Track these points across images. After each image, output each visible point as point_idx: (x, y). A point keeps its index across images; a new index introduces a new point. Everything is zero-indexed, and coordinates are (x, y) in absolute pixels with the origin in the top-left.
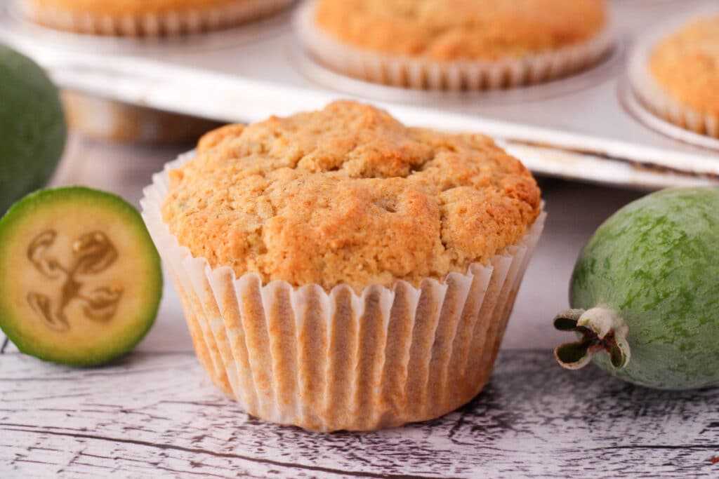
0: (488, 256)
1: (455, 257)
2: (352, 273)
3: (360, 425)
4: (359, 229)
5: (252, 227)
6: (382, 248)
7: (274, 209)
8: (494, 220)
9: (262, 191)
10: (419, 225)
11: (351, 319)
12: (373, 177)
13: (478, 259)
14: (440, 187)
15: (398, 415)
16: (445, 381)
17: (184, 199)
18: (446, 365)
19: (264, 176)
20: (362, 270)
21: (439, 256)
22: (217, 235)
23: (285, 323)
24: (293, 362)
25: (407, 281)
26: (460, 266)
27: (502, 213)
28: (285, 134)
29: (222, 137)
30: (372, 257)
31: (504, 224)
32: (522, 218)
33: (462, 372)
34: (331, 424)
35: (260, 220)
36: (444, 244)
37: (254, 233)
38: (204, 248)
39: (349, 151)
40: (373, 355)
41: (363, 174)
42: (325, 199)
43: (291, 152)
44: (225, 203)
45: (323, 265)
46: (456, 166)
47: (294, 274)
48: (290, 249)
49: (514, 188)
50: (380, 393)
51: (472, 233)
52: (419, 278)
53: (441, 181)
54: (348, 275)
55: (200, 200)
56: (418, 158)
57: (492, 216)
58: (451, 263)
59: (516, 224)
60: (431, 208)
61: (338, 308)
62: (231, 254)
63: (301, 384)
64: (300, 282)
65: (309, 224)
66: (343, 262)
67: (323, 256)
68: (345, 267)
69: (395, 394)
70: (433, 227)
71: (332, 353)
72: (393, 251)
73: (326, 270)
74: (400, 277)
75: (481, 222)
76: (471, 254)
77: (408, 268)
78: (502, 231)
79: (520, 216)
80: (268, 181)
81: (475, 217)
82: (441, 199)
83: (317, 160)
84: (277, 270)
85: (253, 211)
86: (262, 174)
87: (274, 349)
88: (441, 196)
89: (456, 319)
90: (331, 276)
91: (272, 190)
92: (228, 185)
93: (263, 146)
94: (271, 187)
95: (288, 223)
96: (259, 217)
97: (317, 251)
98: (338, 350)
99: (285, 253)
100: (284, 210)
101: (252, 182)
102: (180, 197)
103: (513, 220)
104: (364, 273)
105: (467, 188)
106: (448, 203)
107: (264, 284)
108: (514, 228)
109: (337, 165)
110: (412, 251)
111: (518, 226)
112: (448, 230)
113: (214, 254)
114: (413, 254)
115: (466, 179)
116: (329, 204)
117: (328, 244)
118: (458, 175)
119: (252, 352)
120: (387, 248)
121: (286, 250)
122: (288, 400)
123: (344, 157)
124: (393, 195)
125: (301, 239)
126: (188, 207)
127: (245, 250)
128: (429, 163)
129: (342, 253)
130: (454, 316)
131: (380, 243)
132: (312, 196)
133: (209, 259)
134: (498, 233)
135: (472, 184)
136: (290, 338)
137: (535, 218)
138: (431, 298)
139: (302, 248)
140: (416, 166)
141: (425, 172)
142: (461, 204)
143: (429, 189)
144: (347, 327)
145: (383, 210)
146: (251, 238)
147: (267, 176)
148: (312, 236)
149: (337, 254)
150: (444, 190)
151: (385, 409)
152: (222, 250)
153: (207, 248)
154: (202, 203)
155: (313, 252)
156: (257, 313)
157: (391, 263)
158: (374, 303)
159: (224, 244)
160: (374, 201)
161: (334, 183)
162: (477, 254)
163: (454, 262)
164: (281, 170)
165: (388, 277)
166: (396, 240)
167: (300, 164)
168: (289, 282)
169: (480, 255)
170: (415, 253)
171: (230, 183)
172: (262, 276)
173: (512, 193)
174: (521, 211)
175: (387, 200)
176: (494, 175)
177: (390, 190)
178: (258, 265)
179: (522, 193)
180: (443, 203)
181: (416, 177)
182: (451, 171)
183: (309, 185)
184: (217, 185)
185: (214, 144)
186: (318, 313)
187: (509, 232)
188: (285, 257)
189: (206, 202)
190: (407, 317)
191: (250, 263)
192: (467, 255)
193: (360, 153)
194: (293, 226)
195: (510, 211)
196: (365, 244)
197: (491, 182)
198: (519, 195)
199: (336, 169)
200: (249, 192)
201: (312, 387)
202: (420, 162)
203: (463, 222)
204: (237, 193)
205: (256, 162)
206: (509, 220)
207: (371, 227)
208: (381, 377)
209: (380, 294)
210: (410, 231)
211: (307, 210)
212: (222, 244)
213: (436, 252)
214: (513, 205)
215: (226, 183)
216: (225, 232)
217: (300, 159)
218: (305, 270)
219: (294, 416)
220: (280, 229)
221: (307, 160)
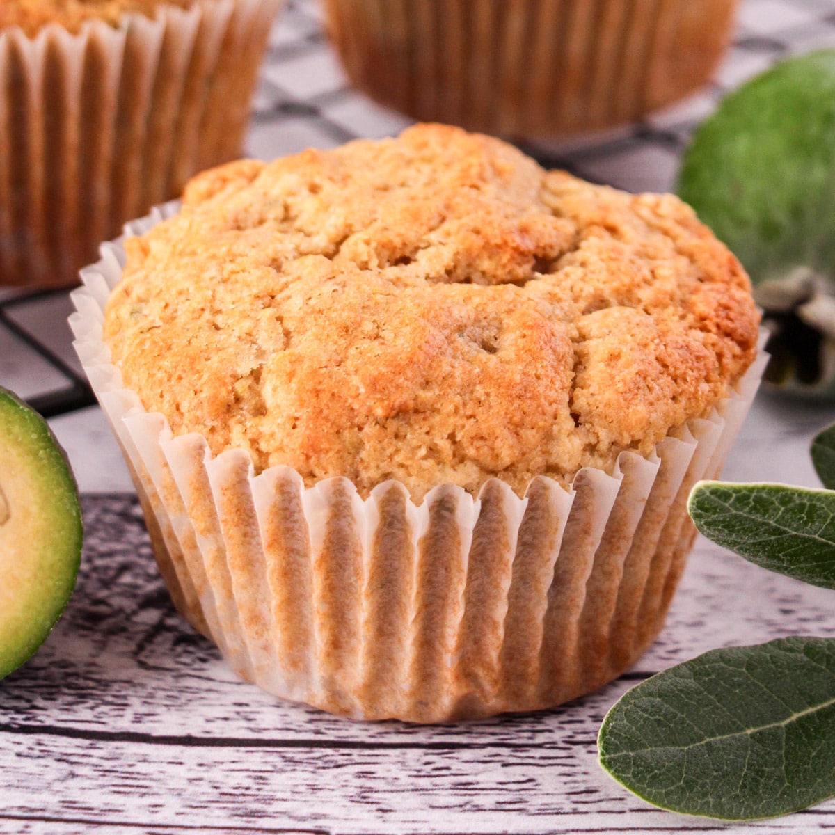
0: (652, 438)
1: (593, 441)
2: (408, 463)
3: (420, 715)
4: (427, 384)
5: (245, 368)
6: (463, 421)
7: (287, 334)
8: (669, 375)
9: (271, 298)
10: (534, 380)
11: (407, 538)
12: (468, 280)
13: (634, 444)
14: (582, 305)
15: (487, 701)
16: (572, 645)
17: (140, 300)
18: (574, 619)
19: (278, 269)
20: (425, 458)
21: (564, 438)
22: (184, 376)
23: (293, 536)
24: (306, 600)
25: (504, 479)
26: (601, 456)
27: (684, 361)
28: (328, 188)
29: (224, 181)
30: (446, 436)
31: (685, 380)
32: (722, 370)
33: (605, 630)
34: (370, 708)
35: (261, 354)
36: (575, 416)
37: (247, 377)
38: (162, 396)
39: (431, 230)
40: (445, 598)
41: (450, 275)
42: (374, 322)
43: (331, 224)
44: (207, 315)
45: (359, 446)
46: (614, 266)
47: (308, 458)
48: (304, 413)
49: (712, 313)
50: (456, 662)
51: (625, 400)
52: (527, 476)
53: (584, 294)
54: (402, 466)
55: (167, 306)
56: (551, 247)
57: (665, 366)
58: (584, 450)
59: (707, 380)
60: (559, 350)
61: (383, 518)
62: (205, 412)
63: (319, 639)
64: (317, 472)
65: (342, 369)
66: (394, 441)
67: (360, 429)
68: (397, 451)
69: (482, 666)
70: (558, 385)
71: (372, 592)
72: (483, 426)
73: (363, 454)
74: (494, 473)
75: (645, 378)
76: (621, 435)
77: (506, 458)
78: (681, 394)
79: (717, 364)
80: (283, 280)
81: (635, 368)
82: (579, 329)
83: (374, 244)
84: (280, 449)
85: (250, 337)
86: (276, 264)
87: (276, 575)
88: (580, 324)
89: (592, 544)
90: (373, 465)
91: (289, 297)
92: (215, 281)
93: (286, 208)
94: (286, 292)
95: (306, 365)
96: (259, 349)
97: (351, 419)
98: (383, 586)
99: (297, 419)
100: (303, 338)
101: (258, 279)
102: (134, 295)
103: (704, 374)
104: (430, 463)
105: (628, 311)
106: (591, 338)
107: (258, 471)
108: (704, 387)
109: (407, 254)
110: (516, 428)
111: (712, 385)
112: (585, 391)
113: (178, 408)
114: (517, 434)
115: (629, 291)
116: (382, 334)
117: (370, 410)
118: (616, 284)
119: (237, 578)
120: (472, 420)
121: (297, 415)
122: (297, 662)
123: (420, 240)
124: (495, 319)
125: (325, 398)
126: (146, 316)
127: (229, 407)
128: (568, 256)
129: (393, 426)
130: (589, 540)
131: (462, 412)
132: (353, 315)
133: (170, 416)
134: (674, 398)
135: (639, 301)
136: (302, 560)
137: (745, 367)
138: (546, 510)
139: (326, 412)
140: (545, 263)
141: (559, 275)
142: (611, 343)
143: (562, 309)
144: (399, 550)
145: (475, 346)
146: (241, 387)
147: (284, 267)
148: (344, 392)
149: (384, 427)
150: (587, 311)
151: (465, 691)
152: (190, 403)
153: (167, 397)
154: (169, 311)
155: (344, 421)
156: (245, 514)
157: (478, 449)
158: (446, 514)
159: (196, 393)
160: (460, 329)
161: (397, 291)
162: (633, 436)
163: (591, 448)
164: (310, 260)
165: (469, 472)
166: (490, 407)
167: (344, 248)
168: (300, 472)
169: (637, 438)
170: (522, 432)
171: (219, 278)
172: (256, 457)
173: (707, 322)
174: (720, 356)
175: (483, 328)
176: (679, 286)
177: (491, 309)
178: (250, 436)
179: (726, 323)
180: (583, 337)
181: (541, 284)
182: (604, 275)
183: (351, 295)
184: (198, 279)
185: (210, 195)
186: (350, 524)
187: (695, 395)
188: (294, 427)
189: (176, 311)
190: (503, 540)
191: (236, 432)
192: (615, 437)
193: (448, 234)
194: (314, 372)
195: (698, 358)
196: (435, 411)
197: (672, 299)
198: (718, 326)
199: (405, 260)
200: (247, 299)
201: (337, 646)
202: (554, 254)
203: (612, 378)
204: (229, 298)
205: (270, 240)
206: (696, 374)
207: (449, 381)
208: (456, 638)
209: (457, 500)
210: (515, 392)
211: (342, 342)
212: (192, 393)
213: (559, 431)
214: (705, 345)
215: (212, 279)
216: (198, 372)
217: (345, 238)
218: (327, 451)
219: (309, 689)
220: (291, 375)
221: (356, 244)
